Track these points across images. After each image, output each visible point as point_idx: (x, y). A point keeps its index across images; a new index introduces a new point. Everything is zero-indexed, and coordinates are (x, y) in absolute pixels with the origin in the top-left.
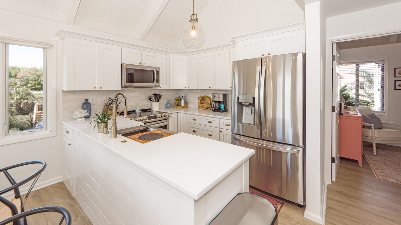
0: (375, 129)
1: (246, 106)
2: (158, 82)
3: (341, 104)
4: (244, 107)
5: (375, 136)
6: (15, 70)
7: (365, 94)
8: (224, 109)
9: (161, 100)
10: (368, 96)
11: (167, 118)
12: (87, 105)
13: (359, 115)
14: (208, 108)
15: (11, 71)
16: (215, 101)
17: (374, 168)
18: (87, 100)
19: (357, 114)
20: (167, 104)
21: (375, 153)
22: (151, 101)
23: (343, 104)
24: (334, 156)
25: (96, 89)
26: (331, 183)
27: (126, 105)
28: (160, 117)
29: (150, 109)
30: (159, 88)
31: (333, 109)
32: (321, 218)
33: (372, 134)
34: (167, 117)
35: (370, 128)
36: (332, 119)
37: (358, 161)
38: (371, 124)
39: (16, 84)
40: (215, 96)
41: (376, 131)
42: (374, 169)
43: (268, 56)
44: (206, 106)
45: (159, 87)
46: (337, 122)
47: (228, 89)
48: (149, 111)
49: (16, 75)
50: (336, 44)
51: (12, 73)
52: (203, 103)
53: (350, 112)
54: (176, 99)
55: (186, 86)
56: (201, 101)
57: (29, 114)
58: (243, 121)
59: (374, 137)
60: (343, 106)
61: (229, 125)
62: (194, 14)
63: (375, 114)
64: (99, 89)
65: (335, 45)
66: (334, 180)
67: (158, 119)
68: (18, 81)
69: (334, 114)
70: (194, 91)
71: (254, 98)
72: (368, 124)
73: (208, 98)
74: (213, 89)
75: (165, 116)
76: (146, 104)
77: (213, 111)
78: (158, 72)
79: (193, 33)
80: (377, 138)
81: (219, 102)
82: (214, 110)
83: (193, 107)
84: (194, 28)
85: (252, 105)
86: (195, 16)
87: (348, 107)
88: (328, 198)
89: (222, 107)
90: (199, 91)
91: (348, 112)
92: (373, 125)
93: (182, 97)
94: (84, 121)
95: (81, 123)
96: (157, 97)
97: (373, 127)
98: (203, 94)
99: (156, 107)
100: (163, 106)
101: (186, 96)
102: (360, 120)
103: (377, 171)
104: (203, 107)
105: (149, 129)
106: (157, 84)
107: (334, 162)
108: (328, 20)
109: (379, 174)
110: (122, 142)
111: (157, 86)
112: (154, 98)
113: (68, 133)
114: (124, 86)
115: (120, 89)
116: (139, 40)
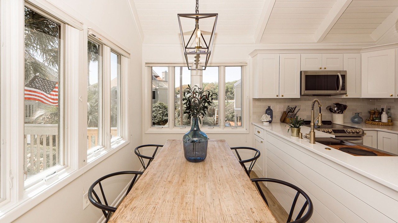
2: (344, 88)
9: (346, 112)
11: (360, 135)
12: (269, 111)
18: (269, 107)
20: (354, 118)
22: (332, 112)
25: (278, 97)
27: (320, 113)
28: (350, 133)
29: (330, 122)
30: (344, 96)
34: (361, 133)
48: (329, 124)
54: (370, 112)
55: (393, 94)
64: (280, 97)
67: (347, 134)
75: (358, 133)
76: (327, 116)
78: (344, 77)
93: (383, 109)
94: (268, 125)
95: (267, 126)
96: (341, 108)
99: (339, 120)
100: (349, 120)
101: (389, 109)
105: (344, 142)
106: (343, 92)
110: (326, 148)
111: (343, 94)
112: (336, 109)
113: (259, 132)
114: (302, 94)
115: (299, 97)
116: (317, 42)
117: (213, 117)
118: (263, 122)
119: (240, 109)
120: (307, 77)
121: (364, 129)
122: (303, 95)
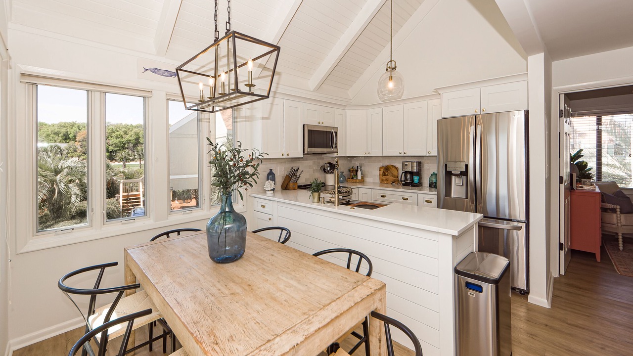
0: (621, 212)
1: (456, 175)
2: (336, 147)
3: (571, 176)
4: (453, 177)
5: (621, 223)
6: (74, 128)
7: (618, 164)
8: (418, 182)
9: (336, 171)
10: (622, 166)
12: (271, 176)
13: (598, 190)
14: (394, 183)
15: (68, 130)
16: (406, 173)
17: (617, 263)
18: (271, 170)
19: (595, 190)
20: (341, 177)
21: (621, 248)
22: (325, 172)
23: (575, 175)
24: (563, 241)
25: (283, 157)
26: (558, 276)
29: (324, 183)
30: (335, 155)
31: (561, 180)
32: (547, 301)
33: (618, 220)
35: (614, 211)
36: (559, 192)
37: (595, 254)
38: (615, 206)
39: (75, 151)
40: (406, 165)
41: (623, 216)
42: (616, 265)
43: (482, 113)
44: (391, 178)
45: (336, 153)
46: (566, 198)
47: (425, 155)
49: (75, 136)
50: (564, 95)
51: (71, 133)
52: (387, 175)
53: (585, 187)
54: (350, 171)
55: (366, 152)
56: (383, 172)
57: (115, 197)
58: (452, 196)
59: (619, 225)
60: (575, 178)
61: (431, 202)
62: (391, 61)
63: (625, 192)
64: (285, 156)
65: (563, 97)
66: (562, 273)
68: (78, 145)
69: (562, 186)
70: (373, 158)
71: (467, 166)
72: (611, 206)
73: (393, 169)
74: (405, 155)
76: (319, 176)
77: (403, 185)
78: (336, 133)
79: (391, 85)
80: (623, 225)
81: (412, 173)
82: (406, 184)
83: (372, 181)
84: (391, 78)
85: (465, 173)
86: (393, 63)
87: (583, 180)
88: (554, 288)
89: (416, 179)
90: (381, 159)
91: (583, 187)
92: (618, 207)
93: (357, 167)
96: (333, 167)
97: (618, 210)
98: (387, 163)
99: (330, 180)
101: (361, 166)
102: (598, 198)
103: (619, 266)
104: (387, 180)
106: (335, 150)
107: (563, 250)
108: (554, 64)
109: (621, 269)
110: (351, 208)
111: (335, 152)
112: (329, 168)
113: (264, 207)
114: (306, 152)
115: (302, 156)
116: (314, 91)
117: (116, 198)
118: (265, 191)
119: (197, 176)
120: (310, 131)
121: (352, 187)
122: (307, 154)
